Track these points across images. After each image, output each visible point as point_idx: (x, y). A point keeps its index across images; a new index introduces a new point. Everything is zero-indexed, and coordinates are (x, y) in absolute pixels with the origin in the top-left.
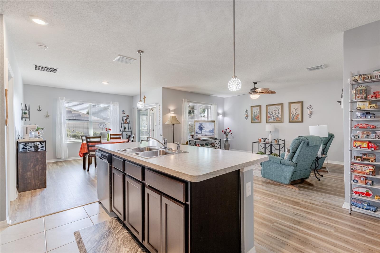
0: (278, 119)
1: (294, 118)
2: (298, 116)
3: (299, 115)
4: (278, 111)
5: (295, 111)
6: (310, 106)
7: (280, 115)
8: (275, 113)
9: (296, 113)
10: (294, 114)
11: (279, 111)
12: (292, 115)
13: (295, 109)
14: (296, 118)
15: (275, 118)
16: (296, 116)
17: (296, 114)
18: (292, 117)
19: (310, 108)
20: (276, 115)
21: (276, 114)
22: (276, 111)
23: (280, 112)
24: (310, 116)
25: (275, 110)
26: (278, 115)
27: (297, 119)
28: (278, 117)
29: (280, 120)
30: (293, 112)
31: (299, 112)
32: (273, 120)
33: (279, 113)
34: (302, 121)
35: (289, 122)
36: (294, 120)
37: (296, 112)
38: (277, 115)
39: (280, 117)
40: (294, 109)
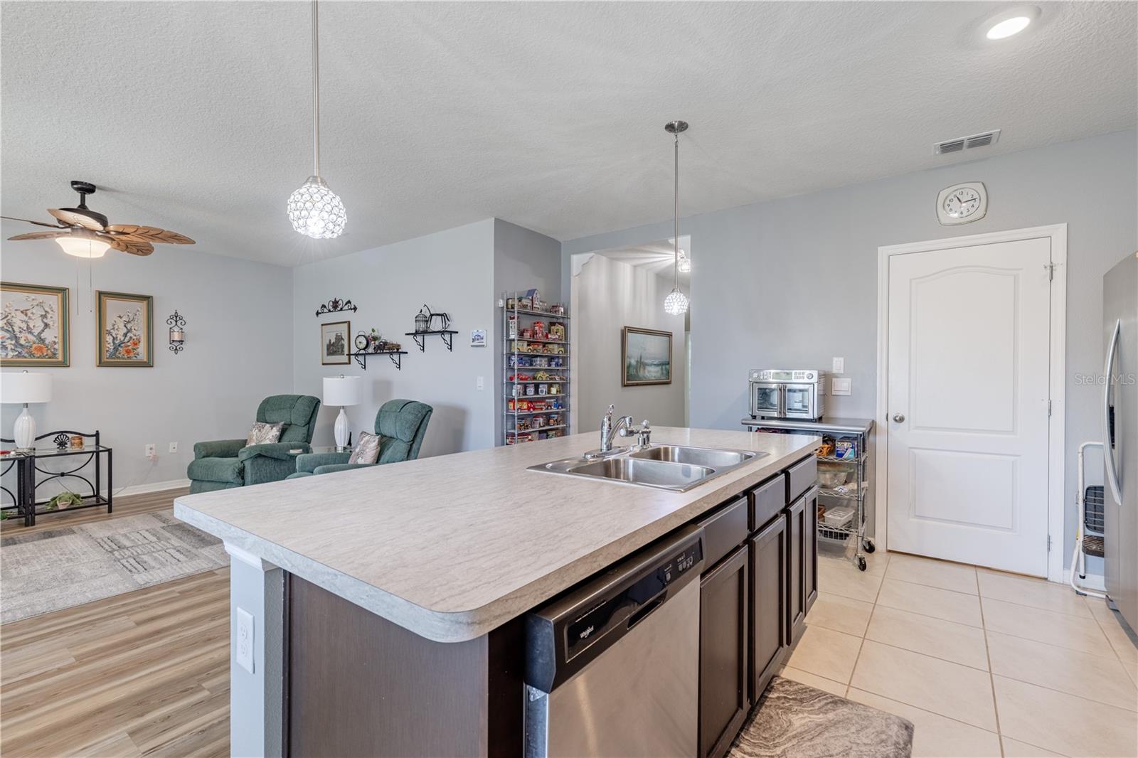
0: (40, 349)
1: (117, 350)
2: (135, 344)
3: (139, 342)
4: (44, 317)
5: (122, 325)
6: (176, 317)
7: (52, 335)
8: (23, 321)
9: (125, 335)
10: (120, 337)
11: (49, 316)
12: (109, 339)
13: (124, 319)
14: (128, 352)
15: (22, 345)
16: (129, 344)
17: (127, 338)
18: (110, 346)
19: (176, 321)
20: (30, 333)
21: (28, 327)
22: (29, 314)
23: (51, 323)
24: (176, 349)
25: (24, 312)
26: (40, 333)
27: (132, 355)
28: (42, 341)
29: (55, 354)
30: (114, 329)
31: (140, 331)
32: (11, 354)
33: (46, 325)
34: (148, 364)
35: (101, 364)
36: (119, 358)
37: (129, 331)
38: (36, 332)
39: (55, 343)
40: (120, 317)
